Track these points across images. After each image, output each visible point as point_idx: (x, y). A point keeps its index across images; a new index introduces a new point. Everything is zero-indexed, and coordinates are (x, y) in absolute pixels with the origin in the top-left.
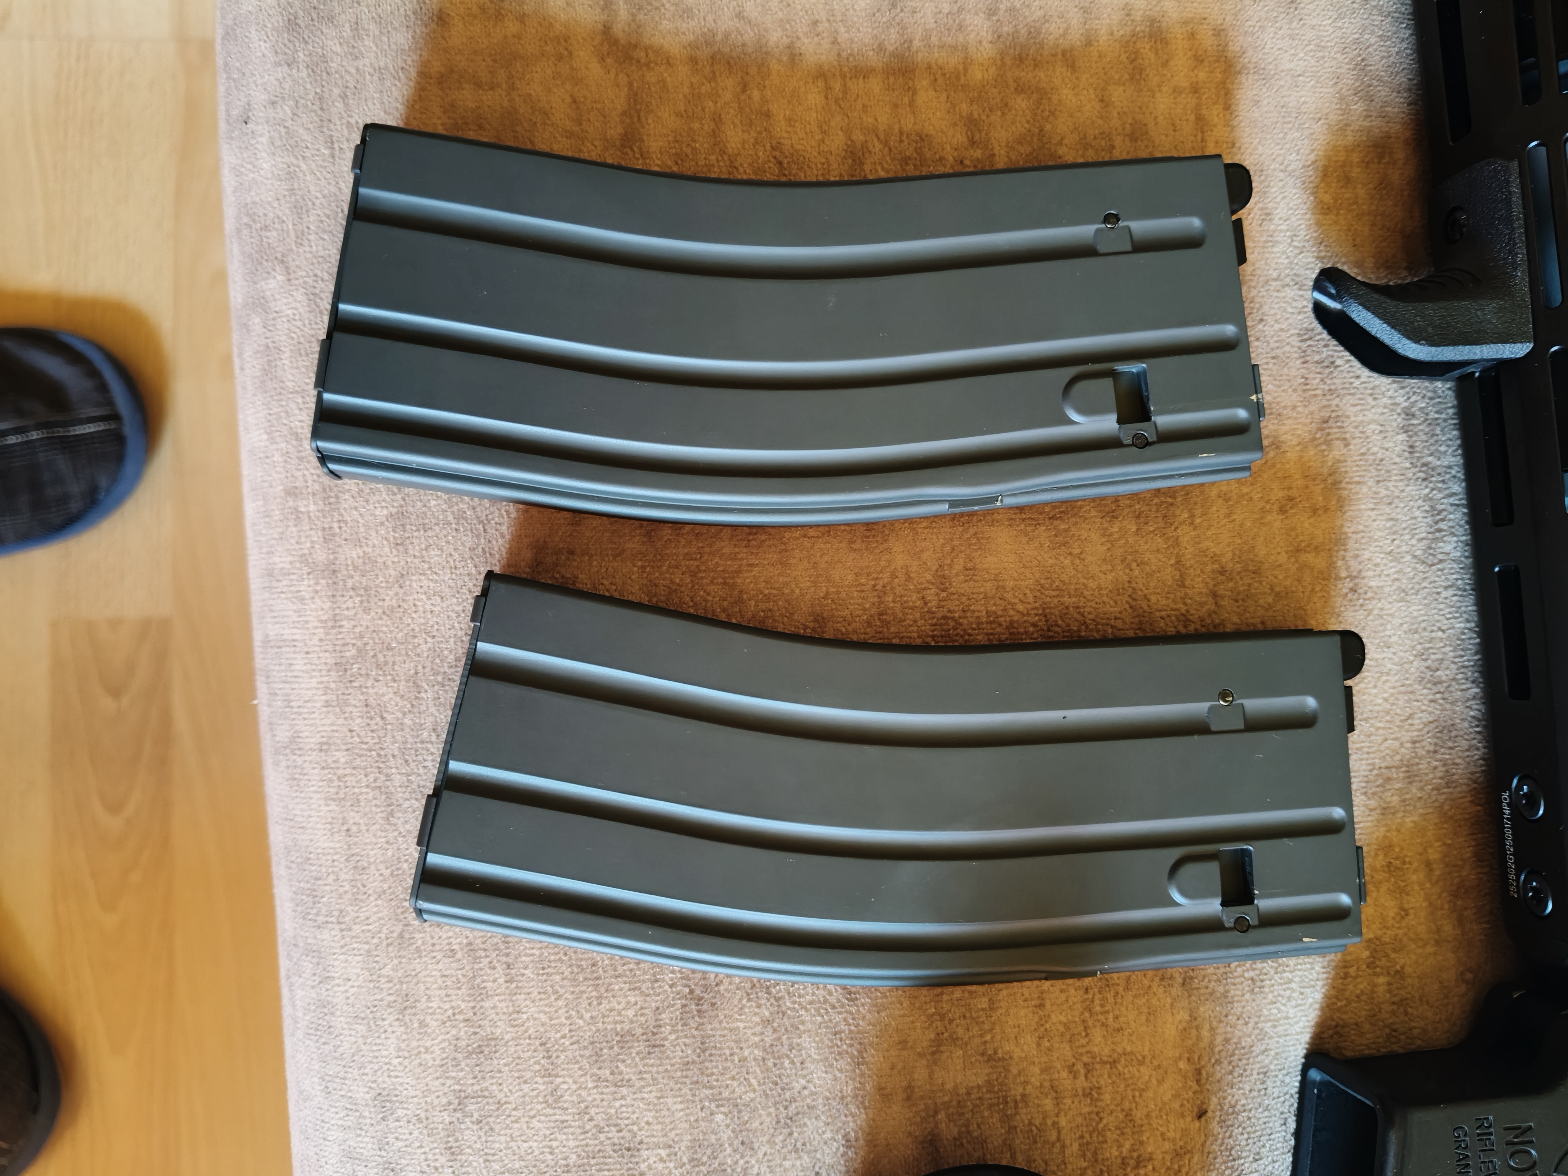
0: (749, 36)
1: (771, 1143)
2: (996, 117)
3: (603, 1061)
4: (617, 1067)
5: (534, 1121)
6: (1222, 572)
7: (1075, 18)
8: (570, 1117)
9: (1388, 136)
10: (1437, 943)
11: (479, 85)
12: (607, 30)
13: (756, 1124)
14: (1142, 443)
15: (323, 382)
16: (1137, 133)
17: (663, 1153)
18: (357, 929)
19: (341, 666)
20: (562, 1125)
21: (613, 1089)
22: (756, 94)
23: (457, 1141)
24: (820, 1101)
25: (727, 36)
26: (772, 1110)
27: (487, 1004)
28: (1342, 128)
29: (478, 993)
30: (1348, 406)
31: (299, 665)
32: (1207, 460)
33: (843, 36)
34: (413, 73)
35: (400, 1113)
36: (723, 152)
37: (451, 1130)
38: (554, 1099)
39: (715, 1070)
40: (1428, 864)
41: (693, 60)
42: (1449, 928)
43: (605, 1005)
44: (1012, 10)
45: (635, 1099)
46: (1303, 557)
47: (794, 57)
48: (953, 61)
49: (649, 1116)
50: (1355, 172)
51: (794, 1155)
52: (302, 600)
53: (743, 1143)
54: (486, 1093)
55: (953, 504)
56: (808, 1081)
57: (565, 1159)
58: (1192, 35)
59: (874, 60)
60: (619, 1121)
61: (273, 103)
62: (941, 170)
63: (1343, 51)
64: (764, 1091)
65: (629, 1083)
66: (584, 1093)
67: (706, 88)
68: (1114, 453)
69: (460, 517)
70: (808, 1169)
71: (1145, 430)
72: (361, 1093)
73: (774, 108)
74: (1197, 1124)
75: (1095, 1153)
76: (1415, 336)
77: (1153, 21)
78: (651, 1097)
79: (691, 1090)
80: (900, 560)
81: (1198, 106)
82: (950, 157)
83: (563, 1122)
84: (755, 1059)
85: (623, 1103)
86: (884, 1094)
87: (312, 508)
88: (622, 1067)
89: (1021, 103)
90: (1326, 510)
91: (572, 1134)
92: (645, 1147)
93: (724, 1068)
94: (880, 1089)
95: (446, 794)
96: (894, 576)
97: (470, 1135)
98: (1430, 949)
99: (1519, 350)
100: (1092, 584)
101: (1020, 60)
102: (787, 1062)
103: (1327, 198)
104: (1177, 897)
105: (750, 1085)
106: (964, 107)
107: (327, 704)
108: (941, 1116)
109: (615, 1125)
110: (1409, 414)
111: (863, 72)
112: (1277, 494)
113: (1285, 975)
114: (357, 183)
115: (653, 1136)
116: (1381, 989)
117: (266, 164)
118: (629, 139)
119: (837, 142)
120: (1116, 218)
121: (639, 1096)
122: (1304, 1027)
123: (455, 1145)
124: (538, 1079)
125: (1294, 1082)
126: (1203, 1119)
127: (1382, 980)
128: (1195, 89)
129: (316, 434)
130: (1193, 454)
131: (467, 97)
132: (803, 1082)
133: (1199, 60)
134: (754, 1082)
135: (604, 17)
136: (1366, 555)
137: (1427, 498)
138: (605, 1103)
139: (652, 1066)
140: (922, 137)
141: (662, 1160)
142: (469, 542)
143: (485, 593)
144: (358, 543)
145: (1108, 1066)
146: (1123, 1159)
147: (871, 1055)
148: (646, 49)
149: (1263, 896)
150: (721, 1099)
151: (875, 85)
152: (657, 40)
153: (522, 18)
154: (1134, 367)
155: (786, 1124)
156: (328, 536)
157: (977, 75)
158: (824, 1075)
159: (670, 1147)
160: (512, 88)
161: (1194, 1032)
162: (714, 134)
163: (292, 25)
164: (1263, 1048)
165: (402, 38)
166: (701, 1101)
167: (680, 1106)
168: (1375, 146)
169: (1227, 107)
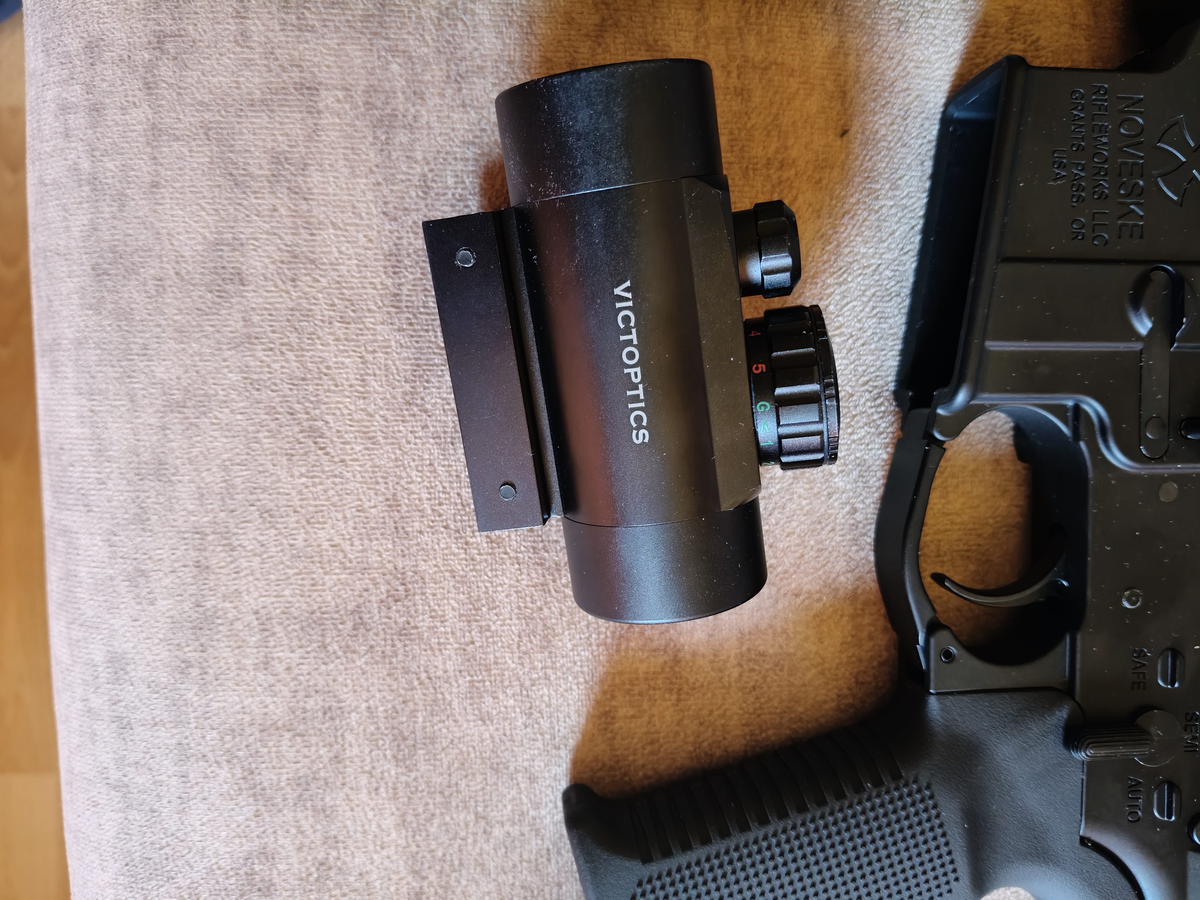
1: (442, 96)
3: (291, 8)
4: (303, 13)
5: (224, 58)
8: (256, 56)
10: (1073, 26)
13: (428, 77)
17: (340, 94)
20: (248, 64)
21: (297, 33)
23: (154, 76)
24: (489, 63)
26: (444, 66)
35: (107, 56)
37: (151, 67)
38: (243, 39)
39: (393, 25)
45: (317, 44)
49: (330, 60)
51: (461, 109)
53: (415, 93)
54: (183, 33)
56: (480, 44)
57: (250, 94)
60: (302, 63)
64: (437, 47)
65: (312, 29)
66: (271, 35)
70: (474, 124)
74: (839, 143)
75: (742, 149)
78: (333, 43)
79: (369, 40)
83: (249, 60)
84: (431, 19)
85: (306, 46)
88: (308, 14)
91: (259, 71)
92: (323, 87)
93: (402, 23)
97: (167, 71)
98: (1065, 28)
102: (460, 25)
105: (425, 40)
109: (298, 66)
113: (929, 21)
115: (332, 78)
121: (321, 41)
122: (945, 75)
123: (151, 80)
124: (231, 21)
125: (933, 131)
126: (845, 138)
132: (475, 44)
134: (428, 38)
138: (290, 46)
139: (335, 15)
141: (338, 101)
145: (760, 71)
146: (768, 159)
147: (541, 29)
150: (397, 51)
155: (456, 80)
158: (494, 40)
159: (347, 90)
161: (842, 57)
164: (905, 86)
166: (378, 51)
167: (358, 54)
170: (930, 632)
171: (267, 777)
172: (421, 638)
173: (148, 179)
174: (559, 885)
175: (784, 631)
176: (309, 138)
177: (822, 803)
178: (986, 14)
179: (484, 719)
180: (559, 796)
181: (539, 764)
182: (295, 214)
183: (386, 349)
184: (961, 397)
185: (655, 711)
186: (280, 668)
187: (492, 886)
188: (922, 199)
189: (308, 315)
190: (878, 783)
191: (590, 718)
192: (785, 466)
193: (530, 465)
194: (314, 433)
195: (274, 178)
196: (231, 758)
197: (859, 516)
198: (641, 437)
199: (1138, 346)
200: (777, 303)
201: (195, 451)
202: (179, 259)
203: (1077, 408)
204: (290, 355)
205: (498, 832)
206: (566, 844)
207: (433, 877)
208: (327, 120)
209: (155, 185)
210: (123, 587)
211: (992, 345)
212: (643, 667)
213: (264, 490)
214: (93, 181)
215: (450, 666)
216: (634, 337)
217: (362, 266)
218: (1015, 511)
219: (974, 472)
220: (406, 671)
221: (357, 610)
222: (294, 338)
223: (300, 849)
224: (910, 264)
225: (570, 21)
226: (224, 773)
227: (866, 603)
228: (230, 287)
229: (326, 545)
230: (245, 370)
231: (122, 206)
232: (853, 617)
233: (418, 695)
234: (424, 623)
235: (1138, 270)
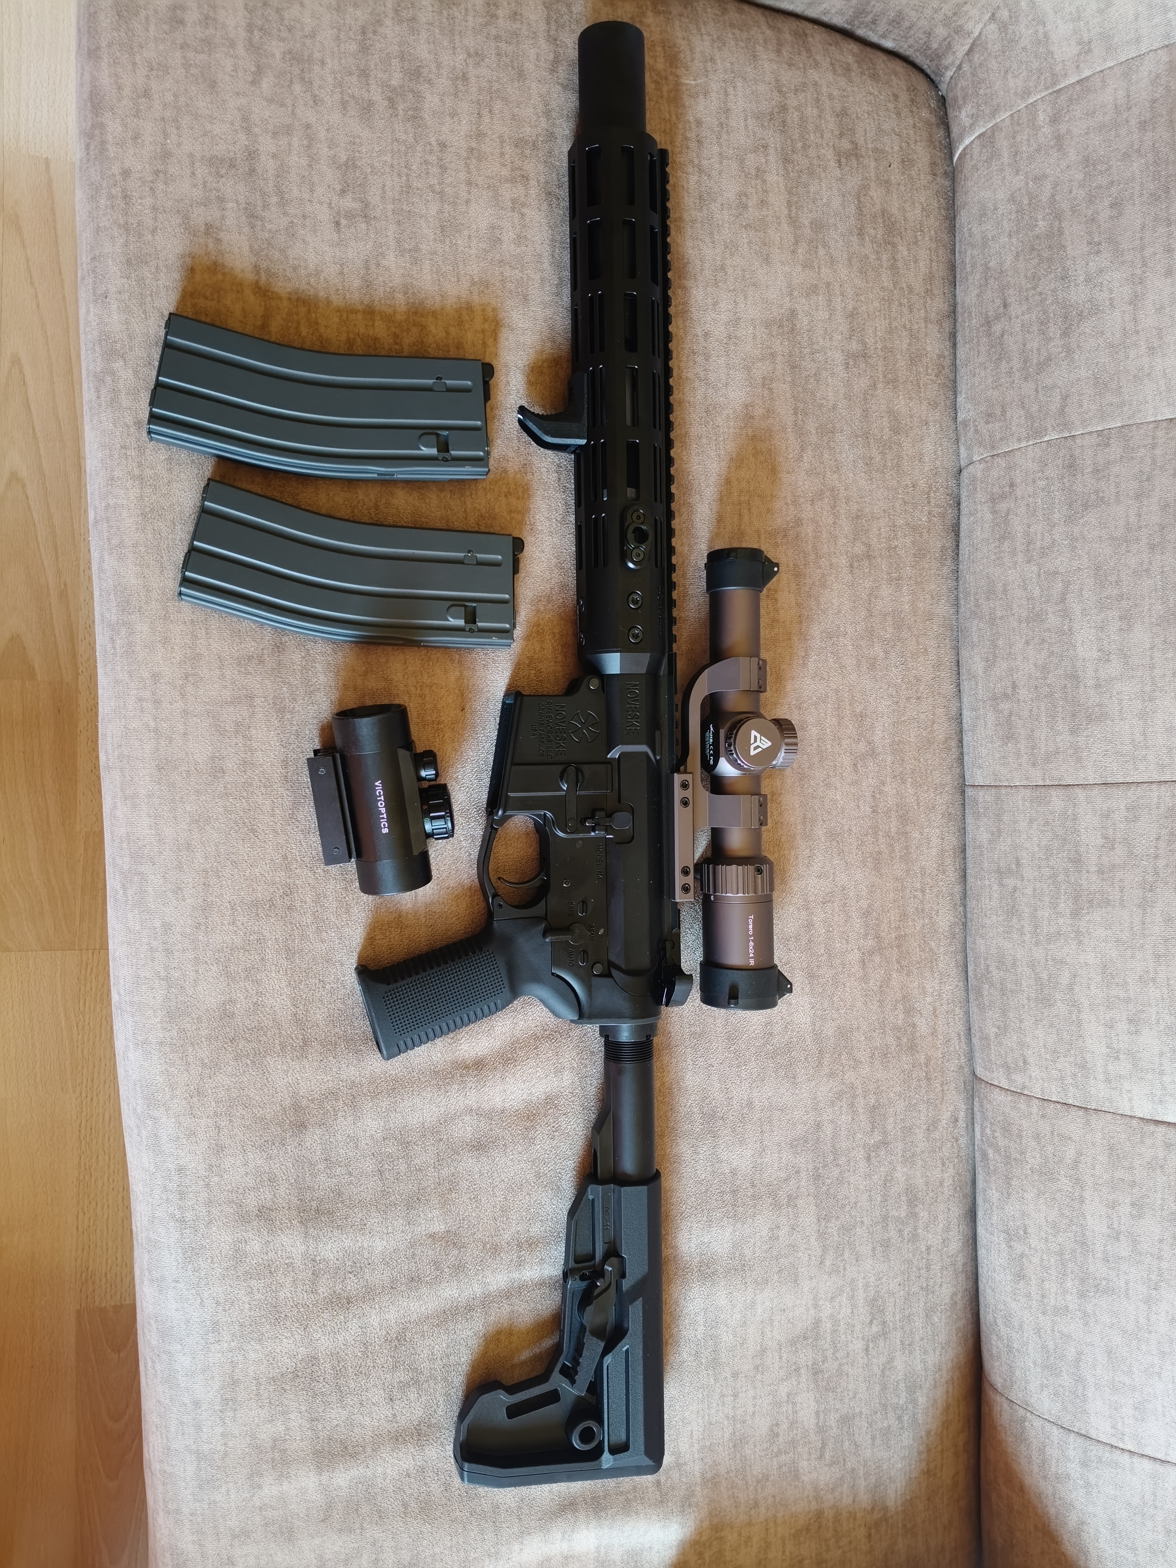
0: (312, 292)
1: (303, 699)
2: (405, 334)
3: (242, 665)
4: (247, 668)
5: (215, 685)
6: (482, 516)
7: (438, 299)
8: (228, 684)
9: (560, 357)
11: (206, 298)
12: (257, 282)
13: (298, 693)
14: (445, 460)
15: (152, 404)
16: (459, 346)
17: (263, 699)
18: (147, 613)
19: (144, 515)
20: (225, 687)
21: (245, 675)
22: (313, 315)
23: (184, 690)
25: (303, 291)
26: (304, 688)
27: (198, 642)
28: (542, 352)
29: (195, 637)
30: (535, 460)
31: (125, 514)
32: (468, 468)
33: (348, 296)
34: (180, 290)
35: (162, 681)
36: (300, 335)
37: (182, 686)
38: (223, 677)
39: (283, 672)
40: (554, 633)
41: (290, 299)
42: (560, 658)
43: (243, 645)
44: (413, 293)
46: (513, 515)
47: (329, 302)
48: (390, 311)
49: (258, 686)
50: (545, 370)
52: (127, 489)
53: (293, 699)
54: (196, 674)
55: (379, 474)
57: (226, 699)
58: (483, 310)
59: (360, 307)
60: (247, 687)
61: (120, 293)
62: (382, 353)
63: (545, 322)
64: (301, 681)
65: (251, 674)
66: (234, 676)
67: (294, 310)
68: (436, 462)
69: (193, 462)
71: (446, 455)
72: (146, 675)
73: (320, 321)
76: (547, 433)
77: (468, 303)
78: (259, 680)
79: (274, 678)
80: (361, 497)
81: (484, 338)
82: (386, 346)
84: (298, 670)
85: (249, 681)
86: (345, 687)
87: (133, 453)
89: (415, 330)
90: (523, 498)
91: (229, 690)
92: (256, 696)
93: (287, 672)
94: (344, 685)
95: (193, 552)
96: (358, 502)
97: (190, 689)
98: (552, 663)
99: (583, 442)
100: (433, 515)
101: (416, 313)
102: (310, 672)
103: (532, 379)
104: (450, 619)
105: (296, 679)
106: (393, 329)
107: (137, 529)
108: (367, 697)
109: (245, 688)
110: (559, 466)
111: (354, 311)
112: (504, 489)
114: (167, 334)
115: (259, 693)
116: (532, 676)
117: (116, 316)
118: (264, 326)
119: (344, 337)
120: (440, 378)
121: (254, 679)
123: (183, 692)
124: (217, 670)
125: (499, 706)
126: (463, 712)
127: (533, 672)
128: (483, 331)
129: (149, 423)
130: (464, 466)
131: (201, 302)
132: (316, 680)
133: (485, 320)
134: (298, 678)
135: (256, 277)
136: (538, 517)
137: (563, 499)
138: (242, 680)
139: (260, 669)
140: (376, 339)
141: (262, 702)
142: (196, 471)
143: (208, 485)
144: (152, 468)
145: (428, 687)
147: (342, 673)
148: (273, 292)
149: (480, 622)
150: (285, 683)
151: (360, 317)
152: (276, 289)
153: (224, 274)
154: (445, 433)
155: (309, 694)
156: (140, 465)
157: (398, 317)
159: (266, 697)
160: (219, 301)
161: (461, 681)
162: (297, 328)
163: (129, 262)
165: (176, 276)
166: (278, 682)
167: (270, 684)
168: (555, 360)
169: (495, 340)
170: (493, 898)
171: (232, 968)
172: (297, 909)
173: (182, 731)
174: (353, 1009)
175: (443, 903)
176: (250, 717)
177: (453, 960)
178: (519, 660)
179: (323, 941)
180: (353, 971)
181: (345, 958)
182: (245, 745)
183: (282, 797)
184: (500, 813)
185: (392, 936)
186: (239, 924)
187: (326, 1010)
188: (495, 734)
189: (251, 785)
190: (474, 953)
191: (366, 940)
192: (437, 839)
193: (345, 841)
194: (253, 831)
195: (237, 732)
196: (218, 961)
197: (472, 857)
198: (385, 831)
199: (564, 793)
200: (433, 783)
201: (204, 839)
202: (197, 763)
203: (545, 814)
204: (243, 801)
205: (328, 987)
206: (358, 988)
207: (301, 1007)
208: (258, 709)
209: (185, 734)
210: (170, 895)
211: (511, 794)
212: (386, 919)
213: (233, 854)
214: (156, 730)
215: (308, 920)
216: (382, 798)
217: (272, 765)
218: (535, 853)
219: (518, 839)
220: (291, 923)
221: (271, 899)
222: (245, 794)
223: (246, 998)
224: (491, 758)
225: (354, 671)
226: (214, 968)
227: (476, 891)
228: (218, 774)
229: (258, 874)
230: (225, 807)
231: (170, 742)
232: (470, 897)
233: (296, 933)
234: (298, 904)
235: (561, 767)
